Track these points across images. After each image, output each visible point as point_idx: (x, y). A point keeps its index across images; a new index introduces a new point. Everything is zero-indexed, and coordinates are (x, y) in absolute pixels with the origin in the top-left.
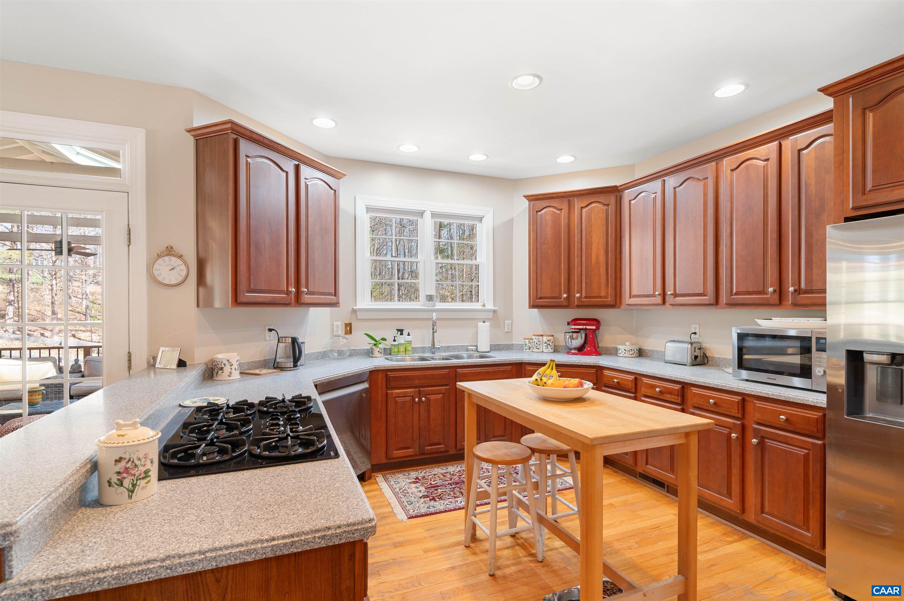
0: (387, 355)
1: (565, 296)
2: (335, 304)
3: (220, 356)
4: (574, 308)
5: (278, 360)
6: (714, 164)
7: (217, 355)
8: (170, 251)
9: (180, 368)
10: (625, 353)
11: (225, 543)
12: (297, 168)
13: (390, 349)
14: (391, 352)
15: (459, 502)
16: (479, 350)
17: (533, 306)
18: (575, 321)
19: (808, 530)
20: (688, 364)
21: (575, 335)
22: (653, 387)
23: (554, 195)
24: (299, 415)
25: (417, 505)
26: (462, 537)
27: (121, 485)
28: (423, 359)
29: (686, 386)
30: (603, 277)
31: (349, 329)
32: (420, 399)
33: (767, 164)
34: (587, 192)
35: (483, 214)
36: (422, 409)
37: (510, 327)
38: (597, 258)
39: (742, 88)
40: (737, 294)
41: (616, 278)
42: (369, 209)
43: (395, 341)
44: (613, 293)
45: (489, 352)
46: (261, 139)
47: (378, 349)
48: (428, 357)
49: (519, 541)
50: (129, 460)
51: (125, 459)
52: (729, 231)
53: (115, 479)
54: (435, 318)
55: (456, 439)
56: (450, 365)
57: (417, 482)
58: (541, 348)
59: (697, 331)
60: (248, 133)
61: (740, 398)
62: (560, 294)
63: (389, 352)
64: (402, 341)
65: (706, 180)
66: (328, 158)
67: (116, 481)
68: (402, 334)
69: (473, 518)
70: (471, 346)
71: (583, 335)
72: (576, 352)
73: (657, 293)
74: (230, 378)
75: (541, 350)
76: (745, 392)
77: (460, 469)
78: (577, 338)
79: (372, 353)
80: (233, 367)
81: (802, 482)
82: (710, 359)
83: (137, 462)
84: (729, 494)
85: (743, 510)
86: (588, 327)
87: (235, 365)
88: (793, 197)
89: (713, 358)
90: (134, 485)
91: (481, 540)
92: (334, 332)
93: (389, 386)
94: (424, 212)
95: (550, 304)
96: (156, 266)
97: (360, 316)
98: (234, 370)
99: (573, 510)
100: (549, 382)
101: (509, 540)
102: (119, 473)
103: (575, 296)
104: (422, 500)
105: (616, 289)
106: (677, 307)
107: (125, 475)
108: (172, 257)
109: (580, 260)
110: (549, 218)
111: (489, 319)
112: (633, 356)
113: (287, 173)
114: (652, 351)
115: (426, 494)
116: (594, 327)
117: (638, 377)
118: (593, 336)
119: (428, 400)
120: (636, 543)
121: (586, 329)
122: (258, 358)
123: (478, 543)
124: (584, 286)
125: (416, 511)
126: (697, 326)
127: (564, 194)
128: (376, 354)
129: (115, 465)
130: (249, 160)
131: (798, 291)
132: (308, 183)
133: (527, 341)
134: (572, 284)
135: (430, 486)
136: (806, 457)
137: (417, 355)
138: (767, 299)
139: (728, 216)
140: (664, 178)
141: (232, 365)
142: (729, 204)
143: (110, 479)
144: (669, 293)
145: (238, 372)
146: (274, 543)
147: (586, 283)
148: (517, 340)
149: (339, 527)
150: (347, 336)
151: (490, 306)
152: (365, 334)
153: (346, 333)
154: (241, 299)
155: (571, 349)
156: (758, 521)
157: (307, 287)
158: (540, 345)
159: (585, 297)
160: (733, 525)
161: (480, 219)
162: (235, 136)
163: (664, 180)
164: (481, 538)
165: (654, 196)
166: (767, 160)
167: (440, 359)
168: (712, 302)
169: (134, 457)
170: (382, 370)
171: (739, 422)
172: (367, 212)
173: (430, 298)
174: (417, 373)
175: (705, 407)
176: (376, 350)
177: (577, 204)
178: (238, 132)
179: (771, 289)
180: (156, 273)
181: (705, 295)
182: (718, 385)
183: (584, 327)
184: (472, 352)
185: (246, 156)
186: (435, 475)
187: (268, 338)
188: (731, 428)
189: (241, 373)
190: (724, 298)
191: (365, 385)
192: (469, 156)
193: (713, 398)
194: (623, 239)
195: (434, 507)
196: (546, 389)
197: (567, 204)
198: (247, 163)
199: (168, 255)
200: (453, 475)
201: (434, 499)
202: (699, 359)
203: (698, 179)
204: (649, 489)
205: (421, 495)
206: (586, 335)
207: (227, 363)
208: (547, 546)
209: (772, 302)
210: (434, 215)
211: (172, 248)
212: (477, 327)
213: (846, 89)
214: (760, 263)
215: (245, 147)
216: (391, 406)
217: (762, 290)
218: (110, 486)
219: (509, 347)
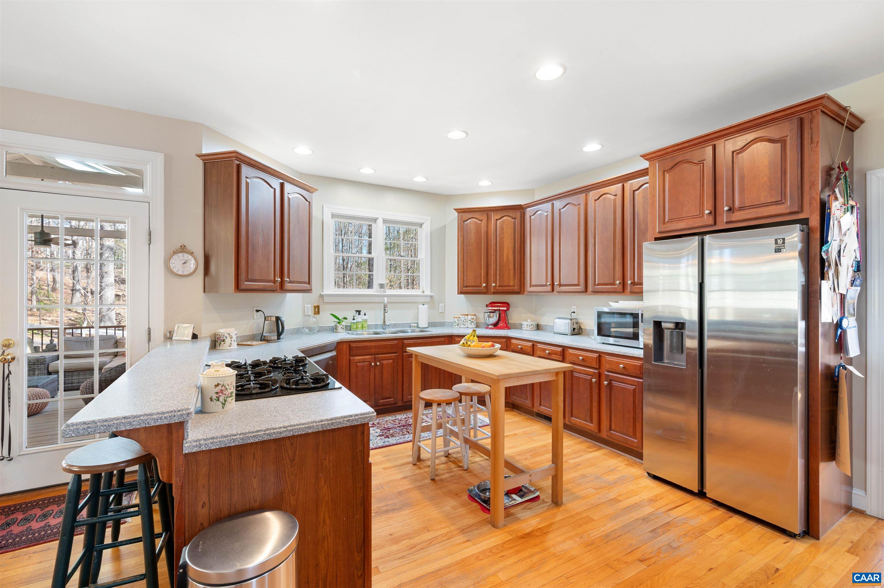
0: (348, 330)
1: (484, 285)
2: (309, 291)
3: (222, 331)
4: (491, 294)
5: (264, 334)
6: (584, 194)
7: (220, 330)
8: (183, 249)
9: (194, 340)
10: (527, 327)
11: (297, 423)
12: (282, 185)
13: (350, 326)
14: (351, 329)
15: (406, 438)
16: (419, 327)
17: (461, 292)
18: (492, 304)
19: (635, 438)
20: (569, 334)
21: (492, 314)
22: (544, 350)
23: (477, 210)
24: (301, 368)
25: (376, 441)
26: (410, 459)
27: (219, 400)
28: (376, 333)
29: (565, 349)
30: (512, 272)
31: (317, 310)
32: (375, 364)
33: (616, 198)
34: (501, 208)
35: (423, 222)
36: (377, 372)
37: (443, 309)
38: (508, 257)
39: (600, 147)
40: (598, 285)
41: (521, 273)
42: (333, 216)
43: (354, 319)
44: (519, 283)
45: (427, 328)
46: (257, 164)
47: (341, 326)
48: (381, 332)
49: (450, 459)
50: (223, 385)
51: (221, 384)
52: (593, 241)
53: (214, 396)
54: (386, 301)
55: (403, 394)
56: (398, 337)
57: (374, 427)
58: (467, 325)
59: (575, 311)
60: (247, 160)
61: (598, 355)
62: (481, 284)
63: (349, 328)
64: (360, 320)
65: (579, 206)
66: (301, 174)
67: (215, 398)
68: (359, 314)
69: (419, 443)
70: (414, 323)
71: (498, 315)
72: (492, 327)
73: (548, 284)
74: (230, 348)
75: (466, 326)
76: (600, 351)
77: (406, 417)
78: (493, 317)
79: (336, 329)
80: (232, 339)
81: (632, 407)
82: (583, 330)
83: (227, 387)
84: (591, 421)
85: (600, 430)
86: (501, 308)
87: (234, 338)
88: (630, 221)
89: (585, 329)
90: (225, 401)
91: (423, 460)
92: (305, 313)
93: (351, 354)
94: (377, 219)
95: (473, 291)
96: (172, 261)
97: (326, 300)
98: (233, 341)
99: (488, 435)
100: (473, 344)
101: (444, 459)
102: (217, 393)
103: (491, 285)
104: (379, 438)
105: (521, 280)
106: (561, 294)
107: (220, 394)
108: (185, 254)
109: (495, 258)
110: (473, 227)
111: (427, 303)
112: (532, 329)
113: (275, 189)
114: (546, 325)
115: (381, 434)
116: (505, 309)
117: (534, 344)
118: (504, 315)
119: (382, 364)
120: (530, 456)
121: (499, 310)
122: (248, 333)
123: (422, 462)
124: (498, 278)
125: (375, 445)
126: (576, 307)
127: (483, 209)
128: (339, 329)
129: (215, 388)
130: (248, 180)
131: (633, 283)
132: (289, 197)
133: (456, 319)
134: (489, 277)
135: (384, 428)
136: (634, 390)
137: (372, 331)
138: (616, 288)
139: (593, 231)
140: (553, 202)
141: (231, 338)
142: (593, 224)
143: (212, 396)
144: (556, 284)
145: (236, 343)
146: (322, 423)
147: (500, 276)
148: (448, 319)
149: (357, 415)
150: (317, 316)
151: (428, 293)
152: (332, 314)
153: (315, 314)
154: (242, 287)
155: (488, 325)
156: (608, 436)
157: (289, 277)
158: (465, 322)
159: (499, 287)
160: (594, 442)
161: (421, 225)
162: (238, 163)
163: (553, 203)
164: (424, 459)
165: (546, 214)
166: (616, 195)
167: (389, 333)
168: (583, 290)
169: (226, 384)
170: (346, 342)
171: (597, 371)
172: (332, 218)
173: (382, 286)
174: (373, 344)
175: (577, 362)
176: (339, 326)
177: (494, 217)
178: (240, 159)
179: (618, 282)
180: (172, 266)
181: (579, 286)
182: (584, 347)
183: (498, 308)
184: (414, 328)
185: (246, 177)
186: (387, 421)
187: (255, 317)
188: (592, 375)
189: (238, 345)
190: (590, 288)
191: (334, 353)
192: (413, 178)
193: (582, 356)
194: (526, 244)
195: (388, 442)
196: (470, 349)
197: (486, 217)
198: (247, 183)
199: (181, 252)
200: (401, 420)
201: (387, 437)
202: (576, 330)
203: (575, 205)
204: (541, 423)
205: (377, 434)
206: (499, 314)
207: (228, 336)
208: (470, 461)
209: (619, 290)
210: (385, 221)
211: (185, 246)
212: (418, 308)
213: (655, 157)
214: (611, 264)
215: (245, 170)
216: (353, 370)
217: (612, 282)
218: (211, 401)
219: (442, 324)
